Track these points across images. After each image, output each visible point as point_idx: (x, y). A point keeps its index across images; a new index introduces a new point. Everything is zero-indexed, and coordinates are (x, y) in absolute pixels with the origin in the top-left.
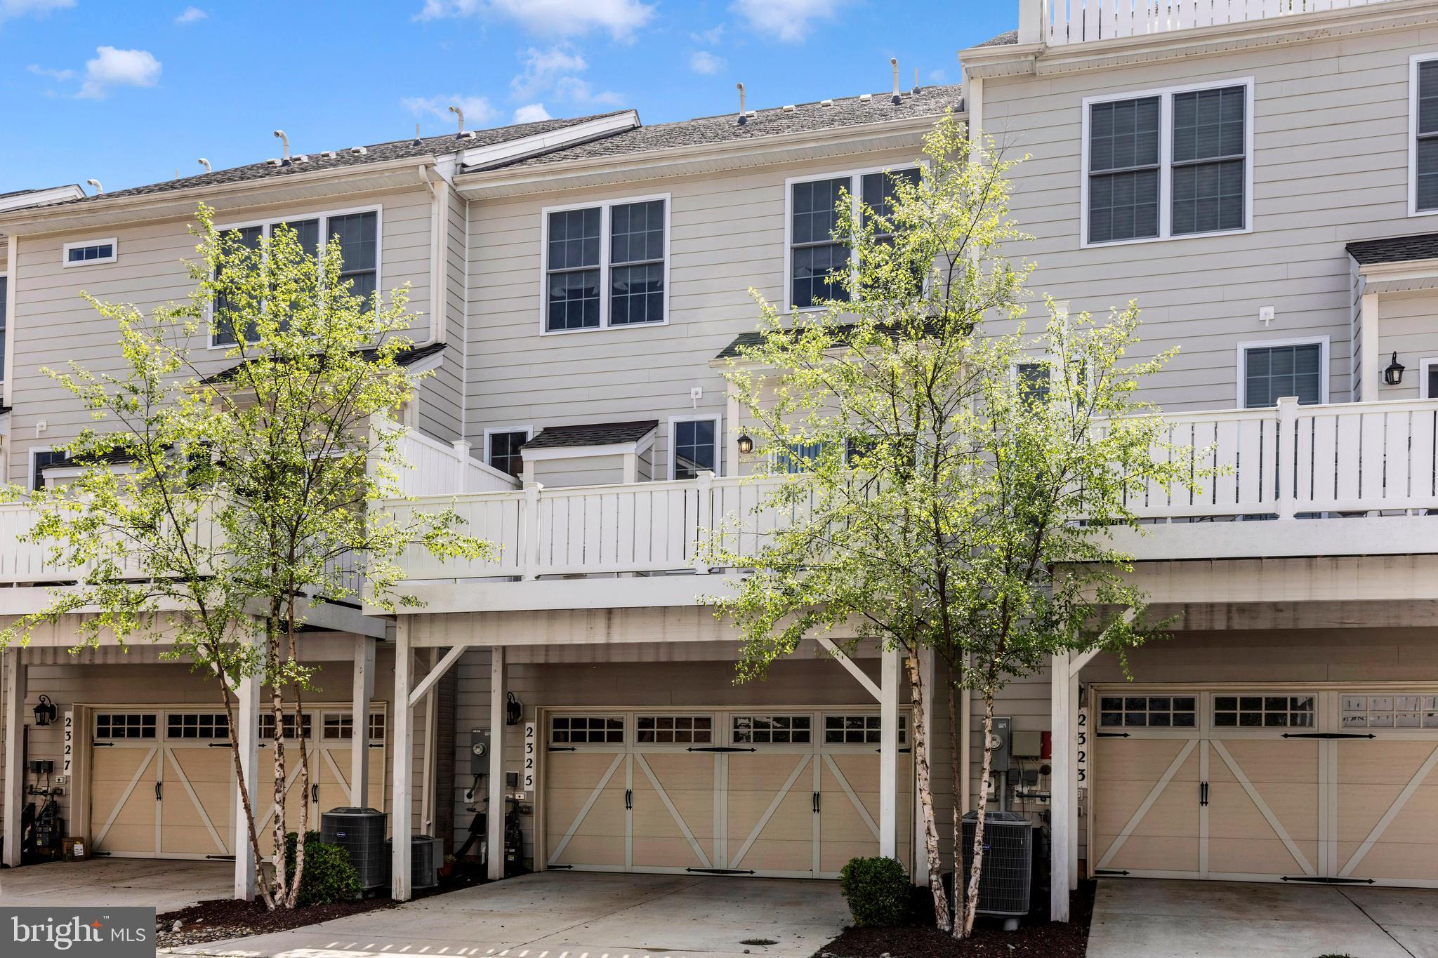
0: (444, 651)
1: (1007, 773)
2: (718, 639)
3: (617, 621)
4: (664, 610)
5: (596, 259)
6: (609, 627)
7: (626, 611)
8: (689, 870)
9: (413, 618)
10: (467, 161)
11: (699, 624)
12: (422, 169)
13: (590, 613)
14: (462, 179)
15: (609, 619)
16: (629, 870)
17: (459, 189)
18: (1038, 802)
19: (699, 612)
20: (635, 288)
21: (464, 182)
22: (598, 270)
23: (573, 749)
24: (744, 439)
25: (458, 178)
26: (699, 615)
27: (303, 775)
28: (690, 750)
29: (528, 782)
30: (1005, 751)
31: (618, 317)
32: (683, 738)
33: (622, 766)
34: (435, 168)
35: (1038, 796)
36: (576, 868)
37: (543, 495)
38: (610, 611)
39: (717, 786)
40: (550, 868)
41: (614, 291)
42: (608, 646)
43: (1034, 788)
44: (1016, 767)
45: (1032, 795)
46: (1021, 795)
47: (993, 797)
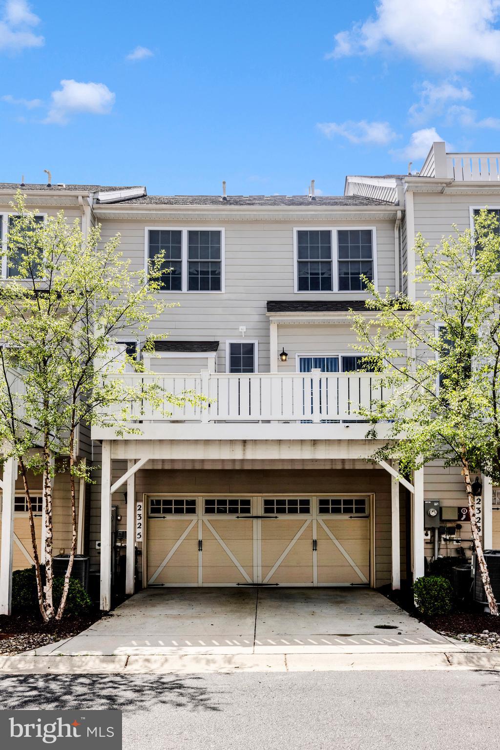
0: (136, 461)
1: (439, 529)
2: (314, 458)
3: (249, 447)
4: (280, 442)
5: (179, 256)
6: (244, 450)
7: (255, 442)
8: (238, 584)
9: (114, 442)
11: (301, 450)
13: (232, 442)
15: (244, 446)
16: (200, 585)
18: (455, 543)
19: (302, 443)
20: (202, 273)
22: (181, 262)
23: (164, 517)
24: (283, 354)
26: (302, 445)
28: (238, 518)
29: (139, 536)
30: (438, 518)
31: (193, 286)
32: (233, 511)
33: (196, 526)
35: (455, 540)
36: (166, 585)
38: (245, 442)
39: (255, 538)
40: (149, 586)
41: (190, 273)
42: (242, 461)
43: (453, 536)
44: (443, 525)
45: (451, 540)
46: (445, 540)
47: (429, 541)
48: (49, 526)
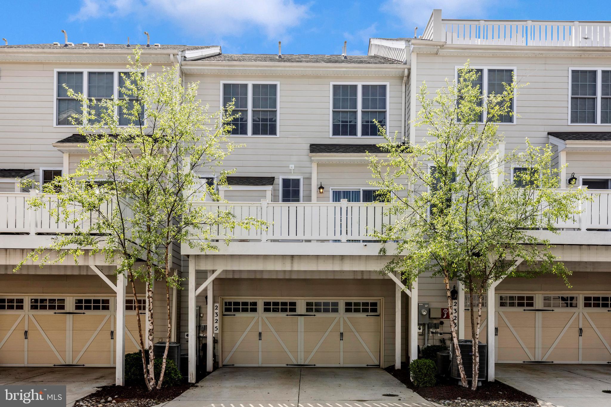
1: (428, 325)
2: (342, 270)
3: (296, 261)
4: (317, 257)
5: (246, 106)
6: (292, 263)
7: (300, 257)
8: (287, 365)
9: (197, 257)
10: (187, 56)
12: (172, 56)
13: (283, 257)
14: (185, 63)
15: (292, 260)
16: (260, 365)
17: (183, 67)
18: (439, 335)
19: (333, 258)
20: (263, 120)
21: (186, 65)
22: (247, 111)
23: (234, 315)
24: (321, 187)
25: (183, 63)
27: (169, 327)
28: (287, 315)
29: (216, 329)
30: (428, 316)
31: (256, 131)
32: (284, 310)
33: (257, 322)
34: (177, 56)
35: (439, 333)
36: (236, 365)
37: (269, 205)
38: (292, 257)
39: (299, 330)
40: (224, 366)
41: (254, 120)
43: (437, 330)
44: (430, 322)
45: (436, 333)
46: (432, 333)
47: (421, 334)
48: (151, 321)
